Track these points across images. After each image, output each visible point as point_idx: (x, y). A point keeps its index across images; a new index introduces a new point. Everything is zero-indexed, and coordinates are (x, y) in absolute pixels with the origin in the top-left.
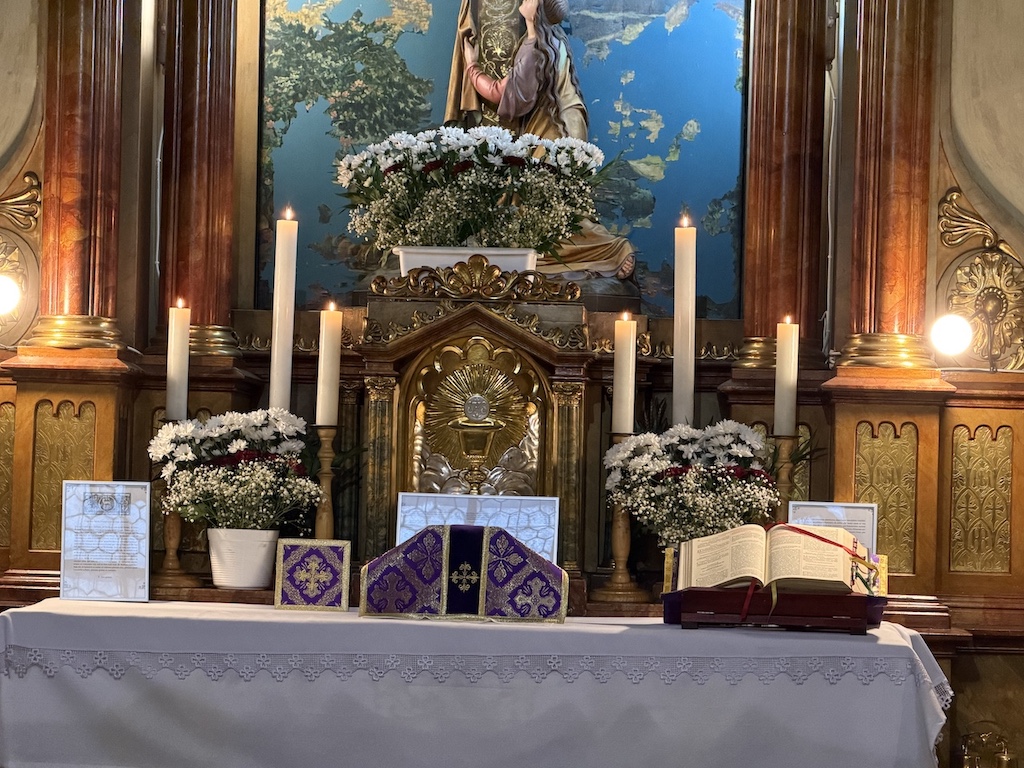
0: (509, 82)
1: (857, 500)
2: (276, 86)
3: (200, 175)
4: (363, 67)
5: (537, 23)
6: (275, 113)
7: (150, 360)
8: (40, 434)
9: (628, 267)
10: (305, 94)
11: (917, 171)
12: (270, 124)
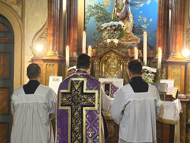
0: (121, 13)
1: (171, 79)
2: (87, 15)
3: (72, 29)
4: (100, 11)
5: (125, 4)
6: (87, 19)
8: (47, 69)
9: (139, 42)
10: (91, 16)
11: (182, 27)
12: (86, 20)
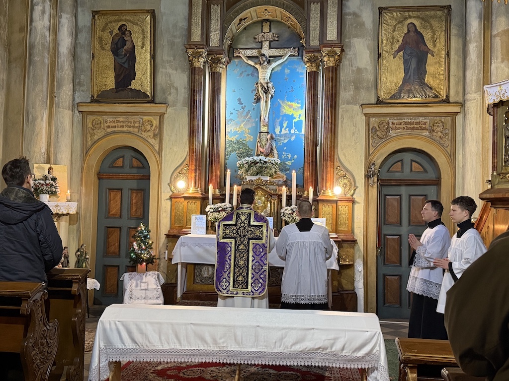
0: (265, 149)
2: (228, 150)
4: (242, 147)
5: (270, 139)
7: (206, 195)
9: (285, 179)
10: (232, 151)
11: (332, 163)
12: (227, 156)
